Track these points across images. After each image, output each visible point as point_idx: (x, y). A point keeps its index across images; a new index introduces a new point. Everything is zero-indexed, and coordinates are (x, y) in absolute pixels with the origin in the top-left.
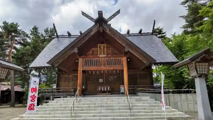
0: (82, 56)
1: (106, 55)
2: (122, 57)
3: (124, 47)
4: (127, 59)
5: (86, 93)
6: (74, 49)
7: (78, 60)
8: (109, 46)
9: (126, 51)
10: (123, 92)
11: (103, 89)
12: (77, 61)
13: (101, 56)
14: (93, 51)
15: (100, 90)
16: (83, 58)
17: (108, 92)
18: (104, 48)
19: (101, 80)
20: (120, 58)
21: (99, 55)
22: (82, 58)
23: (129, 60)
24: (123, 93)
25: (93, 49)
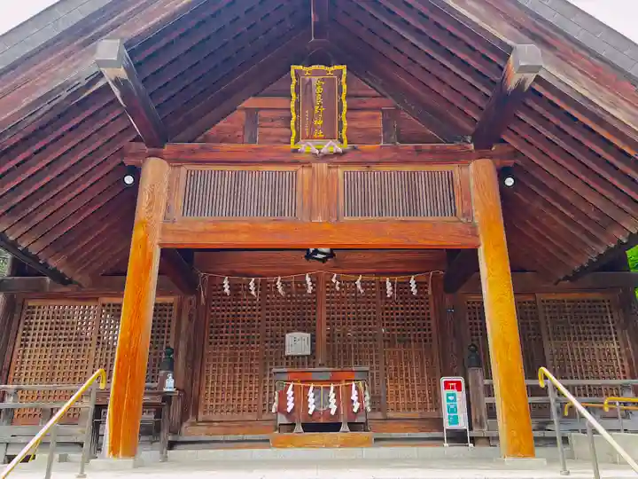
0: (167, 148)
1: (346, 146)
2: (461, 158)
3: (505, 52)
4: (502, 173)
5: (188, 432)
6: (94, 52)
7: (136, 172)
8: (362, 87)
9: (512, 84)
10: (463, 424)
11: (311, 400)
12: (129, 180)
13: (307, 147)
14: (252, 114)
15: (290, 406)
16: (175, 161)
17: (354, 426)
18: (330, 88)
19: (297, 343)
20: (446, 168)
21: (297, 141)
22: (169, 161)
23: (509, 182)
24: (458, 437)
25: (251, 103)
